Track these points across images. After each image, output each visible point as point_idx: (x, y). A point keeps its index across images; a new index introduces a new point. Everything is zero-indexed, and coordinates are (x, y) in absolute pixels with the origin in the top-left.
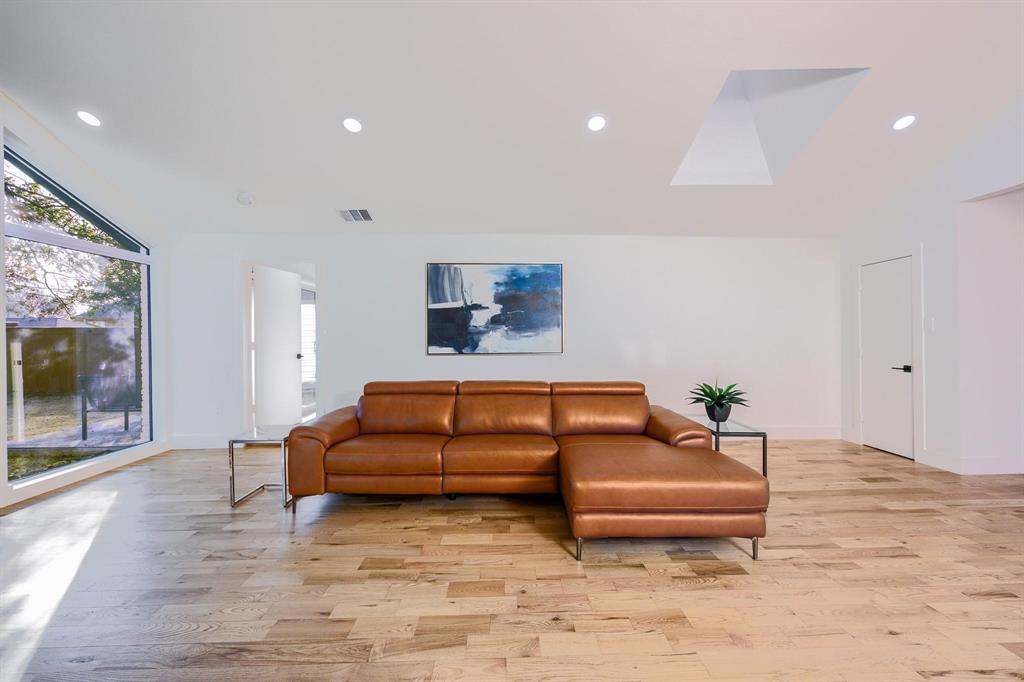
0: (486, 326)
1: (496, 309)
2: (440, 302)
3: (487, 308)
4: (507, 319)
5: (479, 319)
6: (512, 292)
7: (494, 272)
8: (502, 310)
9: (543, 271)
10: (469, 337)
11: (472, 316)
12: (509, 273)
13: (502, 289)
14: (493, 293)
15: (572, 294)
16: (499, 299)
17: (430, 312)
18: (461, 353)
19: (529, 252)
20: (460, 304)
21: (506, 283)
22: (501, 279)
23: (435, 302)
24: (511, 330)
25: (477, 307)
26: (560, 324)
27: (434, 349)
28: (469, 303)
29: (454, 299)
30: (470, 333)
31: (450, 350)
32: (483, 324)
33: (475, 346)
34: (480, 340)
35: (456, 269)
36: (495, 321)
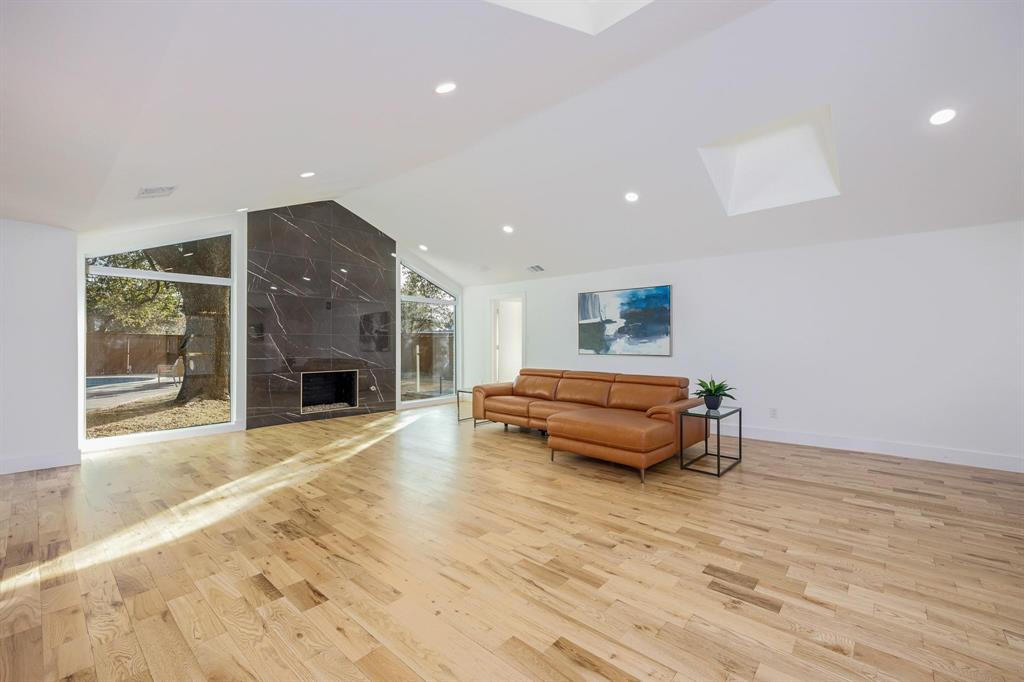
0: (615, 335)
1: (622, 323)
2: (587, 319)
3: (616, 322)
4: (629, 330)
5: (610, 330)
6: (633, 309)
7: (619, 296)
8: (625, 324)
9: (655, 292)
10: (604, 342)
11: (605, 328)
12: (630, 296)
13: (625, 307)
14: (619, 311)
15: (679, 310)
16: (623, 316)
17: (580, 325)
18: (599, 354)
19: (645, 279)
20: (598, 320)
21: (629, 303)
22: (625, 300)
23: (583, 319)
24: (633, 337)
25: (609, 321)
26: (667, 333)
27: (583, 351)
28: (604, 319)
29: (595, 317)
30: (604, 340)
31: (592, 352)
32: (613, 333)
33: (608, 349)
34: (611, 345)
35: (596, 296)
36: (621, 331)
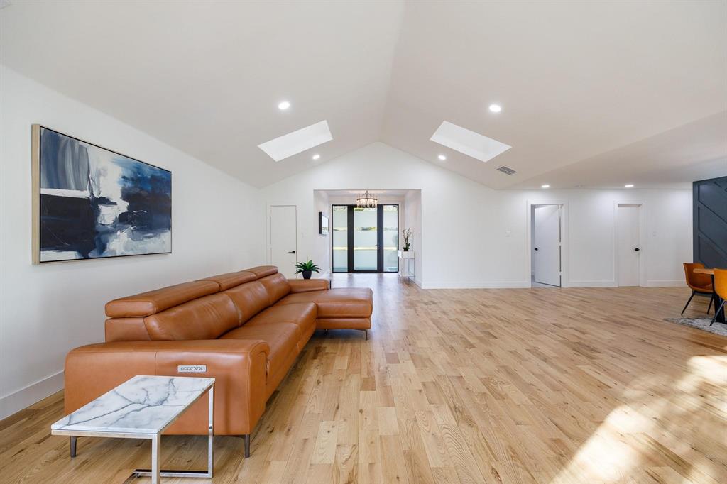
0: (115, 226)
1: (123, 206)
2: (59, 188)
3: (115, 204)
4: (133, 219)
5: (108, 215)
6: (137, 190)
7: (120, 164)
8: (129, 208)
9: (159, 174)
10: (96, 237)
11: (99, 211)
12: (135, 170)
13: (128, 184)
14: (120, 187)
16: (126, 196)
17: (46, 203)
18: (86, 258)
20: (85, 194)
21: (132, 179)
22: (129, 174)
23: (51, 186)
24: (137, 230)
25: (106, 201)
26: (170, 228)
27: (51, 254)
28: (96, 195)
29: (79, 188)
30: (98, 232)
31: (72, 255)
32: (110, 222)
33: (103, 248)
34: (108, 241)
35: (81, 147)
36: (123, 219)
